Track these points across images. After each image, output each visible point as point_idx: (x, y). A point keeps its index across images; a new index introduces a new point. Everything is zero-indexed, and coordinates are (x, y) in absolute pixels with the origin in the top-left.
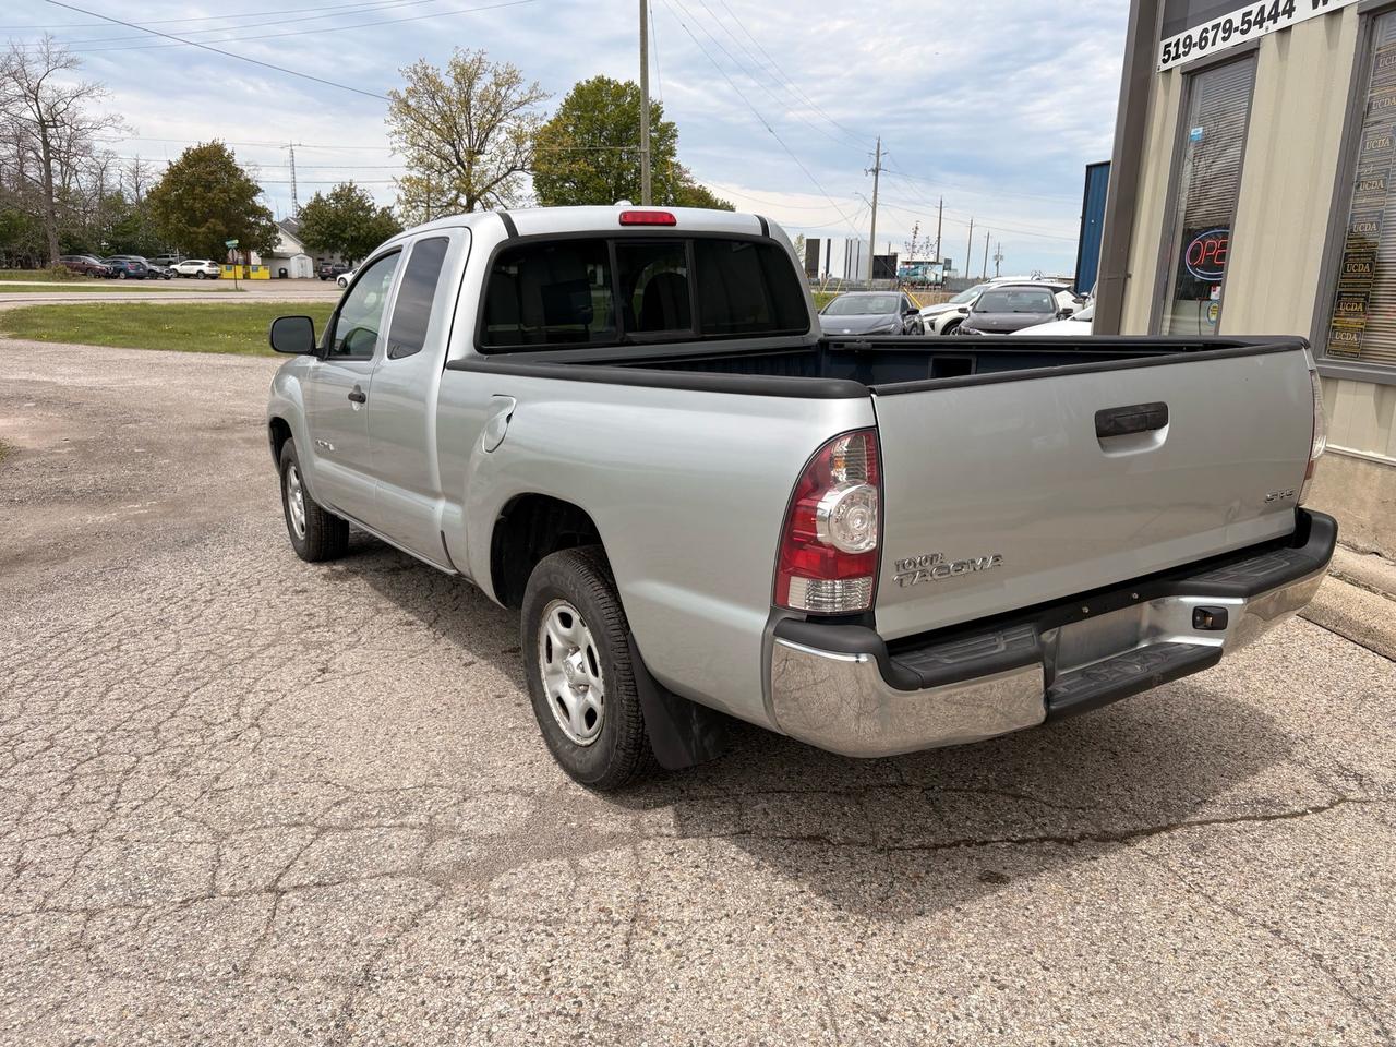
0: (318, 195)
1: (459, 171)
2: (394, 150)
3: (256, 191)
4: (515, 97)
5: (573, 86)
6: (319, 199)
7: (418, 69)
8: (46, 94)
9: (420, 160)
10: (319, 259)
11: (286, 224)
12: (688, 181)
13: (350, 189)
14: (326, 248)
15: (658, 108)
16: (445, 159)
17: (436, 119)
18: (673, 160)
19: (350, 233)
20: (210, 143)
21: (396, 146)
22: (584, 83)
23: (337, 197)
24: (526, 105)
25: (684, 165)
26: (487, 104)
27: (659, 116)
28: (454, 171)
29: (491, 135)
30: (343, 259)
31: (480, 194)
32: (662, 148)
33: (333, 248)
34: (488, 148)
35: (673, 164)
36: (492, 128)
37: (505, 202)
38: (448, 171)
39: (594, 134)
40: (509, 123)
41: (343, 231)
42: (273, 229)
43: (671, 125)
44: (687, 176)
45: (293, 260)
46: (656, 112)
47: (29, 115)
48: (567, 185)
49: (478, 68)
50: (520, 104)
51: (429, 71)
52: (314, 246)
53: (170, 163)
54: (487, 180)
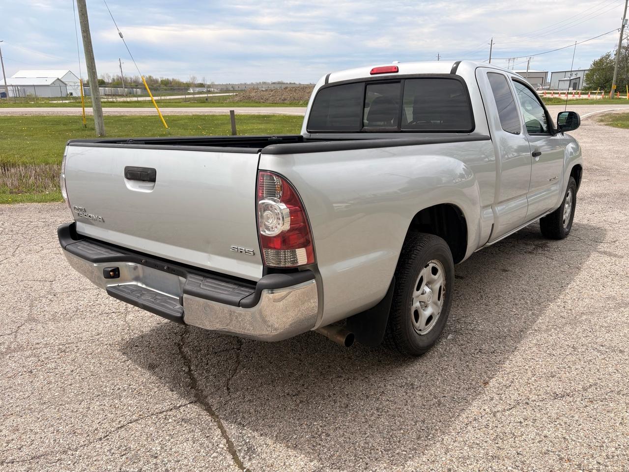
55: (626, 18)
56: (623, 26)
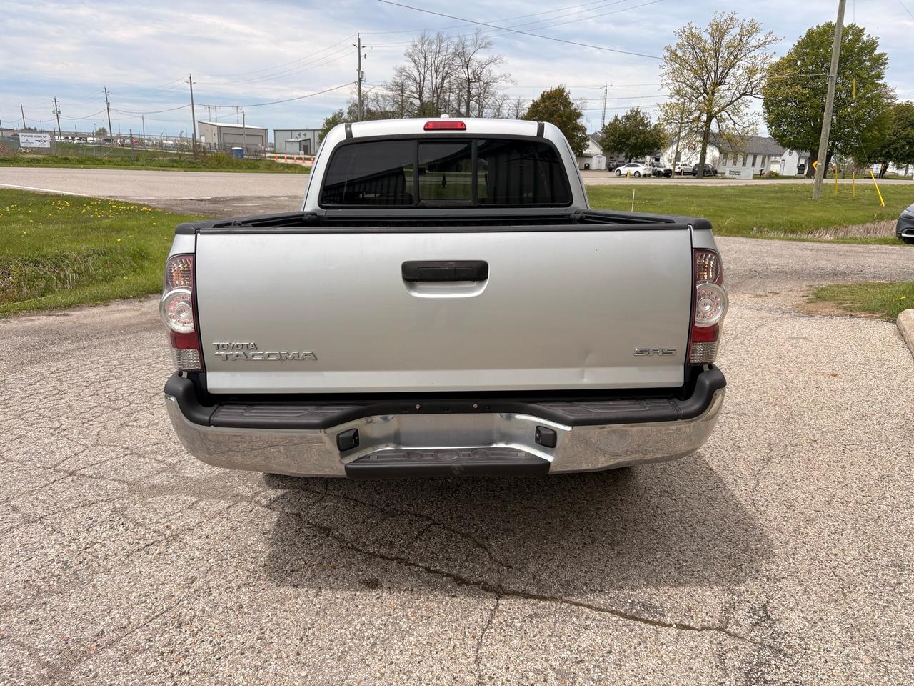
0: (616, 117)
1: (704, 97)
2: (662, 85)
3: (580, 115)
4: (753, 42)
5: (806, 31)
6: (616, 119)
7: (686, 29)
8: (474, 64)
9: (678, 92)
10: (611, 158)
11: (594, 136)
12: (891, 97)
13: (636, 113)
14: (615, 150)
15: (874, 42)
16: (696, 89)
17: (694, 62)
18: (881, 82)
19: (632, 141)
20: (557, 87)
21: (664, 82)
22: (815, 28)
23: (628, 118)
24: (760, 48)
25: (890, 86)
26: (731, 49)
27: (875, 49)
28: (701, 98)
29: (732, 71)
30: (626, 157)
31: (717, 113)
32: (873, 73)
33: (620, 151)
34: (727, 81)
35: (880, 85)
36: (732, 65)
37: (735, 118)
38: (697, 98)
39: (817, 65)
40: (745, 63)
41: (628, 140)
42: (586, 139)
43: (882, 55)
44: (892, 94)
45: (594, 158)
46: (872, 45)
47: (463, 76)
48: (789, 104)
49: (730, 24)
50: (757, 47)
51: (694, 30)
52: (608, 149)
53: (533, 101)
54: (723, 103)
55: (361, 70)
56: (360, 80)
